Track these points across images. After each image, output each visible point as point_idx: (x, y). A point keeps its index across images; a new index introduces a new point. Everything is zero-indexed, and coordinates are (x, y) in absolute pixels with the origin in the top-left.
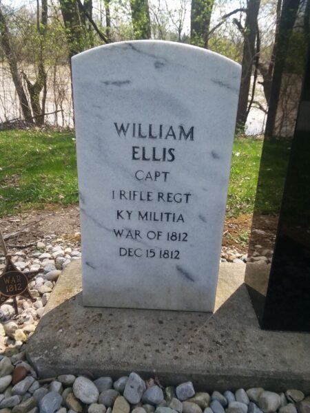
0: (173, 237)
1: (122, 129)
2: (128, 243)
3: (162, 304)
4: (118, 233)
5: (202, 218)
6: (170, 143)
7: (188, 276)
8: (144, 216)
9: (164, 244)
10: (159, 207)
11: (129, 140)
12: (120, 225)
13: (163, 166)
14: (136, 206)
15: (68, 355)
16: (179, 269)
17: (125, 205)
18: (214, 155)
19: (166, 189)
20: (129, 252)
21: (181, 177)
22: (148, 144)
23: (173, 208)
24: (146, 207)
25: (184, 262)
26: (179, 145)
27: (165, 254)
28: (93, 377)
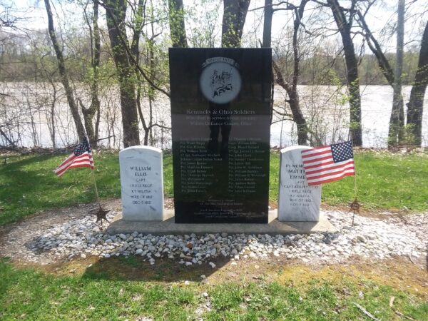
0: (148, 197)
1: (132, 168)
2: (135, 200)
3: (147, 219)
4: (132, 197)
5: (156, 191)
6: (145, 171)
7: (154, 209)
8: (139, 191)
9: (145, 200)
10: (143, 189)
11: (134, 171)
12: (133, 194)
13: (144, 177)
14: (137, 189)
15: (118, 229)
16: (151, 207)
17: (134, 188)
18: (157, 174)
19: (145, 183)
20: (136, 202)
21: (148, 180)
22: (139, 172)
23: (147, 188)
24: (140, 189)
25: (152, 205)
26: (147, 172)
27: (146, 203)
28: (125, 234)
